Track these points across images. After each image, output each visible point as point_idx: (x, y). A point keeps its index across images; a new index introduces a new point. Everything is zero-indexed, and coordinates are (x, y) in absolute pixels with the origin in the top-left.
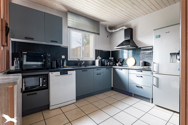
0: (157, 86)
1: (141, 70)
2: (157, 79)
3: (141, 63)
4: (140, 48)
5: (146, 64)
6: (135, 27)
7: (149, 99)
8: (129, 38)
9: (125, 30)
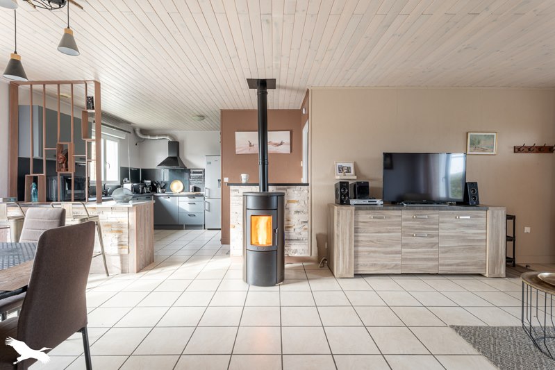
0: (209, 211)
1: (193, 197)
2: (209, 203)
3: (191, 188)
4: (190, 170)
5: (196, 189)
6: (183, 141)
7: (201, 226)
8: (174, 155)
9: (169, 142)
